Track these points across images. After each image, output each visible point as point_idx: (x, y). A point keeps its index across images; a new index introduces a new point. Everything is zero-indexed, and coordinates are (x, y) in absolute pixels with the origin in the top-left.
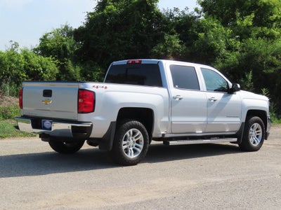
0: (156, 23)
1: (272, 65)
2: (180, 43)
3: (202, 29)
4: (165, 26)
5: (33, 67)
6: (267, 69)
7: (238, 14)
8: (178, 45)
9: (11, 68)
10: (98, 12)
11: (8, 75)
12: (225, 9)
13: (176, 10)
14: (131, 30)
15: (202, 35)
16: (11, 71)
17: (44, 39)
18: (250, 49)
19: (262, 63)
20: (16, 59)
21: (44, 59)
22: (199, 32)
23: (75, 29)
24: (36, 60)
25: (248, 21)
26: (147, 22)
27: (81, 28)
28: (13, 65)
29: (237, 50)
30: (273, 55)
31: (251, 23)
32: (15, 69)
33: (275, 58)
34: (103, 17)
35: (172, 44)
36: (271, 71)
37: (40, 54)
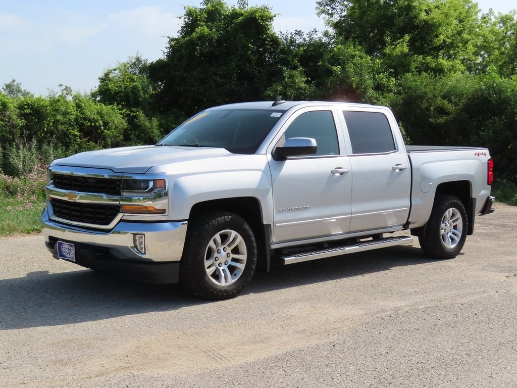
0: (270, 53)
1: (441, 111)
2: (306, 82)
3: (338, 60)
4: (285, 56)
5: (90, 121)
6: (435, 117)
7: (388, 39)
8: (303, 85)
9: (56, 122)
10: (183, 37)
11: (52, 133)
12: (369, 32)
13: (299, 33)
14: (233, 64)
15: (337, 69)
16: (56, 128)
17: (105, 79)
18: (410, 88)
19: (428, 109)
20: (63, 108)
21: (106, 109)
22: (333, 65)
23: (152, 63)
24: (93, 109)
25: (402, 47)
26: (258, 52)
27: (160, 62)
28: (59, 117)
29: (390, 91)
30: (444, 97)
31: (406, 50)
32: (62, 124)
33: (446, 102)
34: (192, 44)
35: (294, 83)
36: (442, 120)
37: (99, 101)
